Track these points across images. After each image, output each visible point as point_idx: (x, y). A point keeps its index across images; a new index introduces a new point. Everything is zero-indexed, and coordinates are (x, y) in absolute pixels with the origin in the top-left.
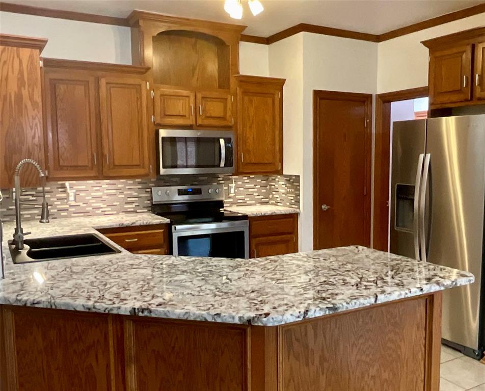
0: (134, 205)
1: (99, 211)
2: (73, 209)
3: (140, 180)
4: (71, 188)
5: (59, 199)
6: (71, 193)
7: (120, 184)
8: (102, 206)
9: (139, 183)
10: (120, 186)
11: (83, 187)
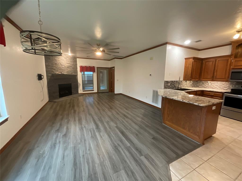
0: (227, 88)
1: (216, 88)
2: (210, 87)
3: (230, 82)
4: (210, 83)
5: (207, 85)
6: (210, 84)
7: (224, 83)
8: (217, 87)
9: (230, 83)
10: (223, 83)
11: (213, 83)
